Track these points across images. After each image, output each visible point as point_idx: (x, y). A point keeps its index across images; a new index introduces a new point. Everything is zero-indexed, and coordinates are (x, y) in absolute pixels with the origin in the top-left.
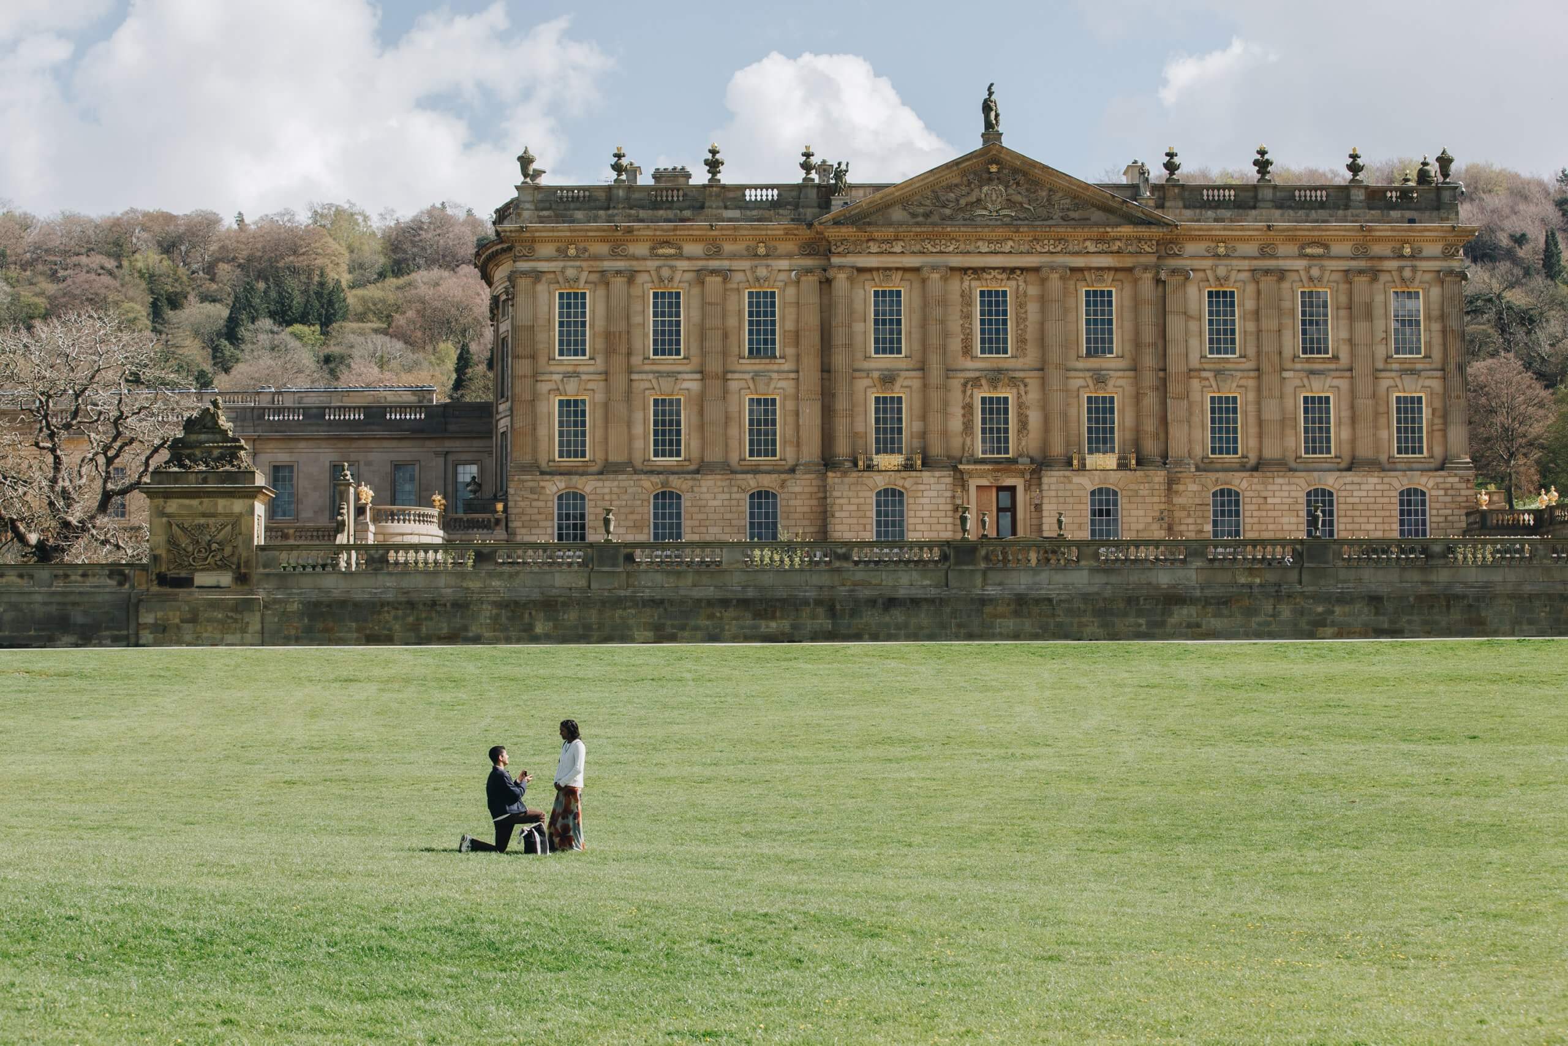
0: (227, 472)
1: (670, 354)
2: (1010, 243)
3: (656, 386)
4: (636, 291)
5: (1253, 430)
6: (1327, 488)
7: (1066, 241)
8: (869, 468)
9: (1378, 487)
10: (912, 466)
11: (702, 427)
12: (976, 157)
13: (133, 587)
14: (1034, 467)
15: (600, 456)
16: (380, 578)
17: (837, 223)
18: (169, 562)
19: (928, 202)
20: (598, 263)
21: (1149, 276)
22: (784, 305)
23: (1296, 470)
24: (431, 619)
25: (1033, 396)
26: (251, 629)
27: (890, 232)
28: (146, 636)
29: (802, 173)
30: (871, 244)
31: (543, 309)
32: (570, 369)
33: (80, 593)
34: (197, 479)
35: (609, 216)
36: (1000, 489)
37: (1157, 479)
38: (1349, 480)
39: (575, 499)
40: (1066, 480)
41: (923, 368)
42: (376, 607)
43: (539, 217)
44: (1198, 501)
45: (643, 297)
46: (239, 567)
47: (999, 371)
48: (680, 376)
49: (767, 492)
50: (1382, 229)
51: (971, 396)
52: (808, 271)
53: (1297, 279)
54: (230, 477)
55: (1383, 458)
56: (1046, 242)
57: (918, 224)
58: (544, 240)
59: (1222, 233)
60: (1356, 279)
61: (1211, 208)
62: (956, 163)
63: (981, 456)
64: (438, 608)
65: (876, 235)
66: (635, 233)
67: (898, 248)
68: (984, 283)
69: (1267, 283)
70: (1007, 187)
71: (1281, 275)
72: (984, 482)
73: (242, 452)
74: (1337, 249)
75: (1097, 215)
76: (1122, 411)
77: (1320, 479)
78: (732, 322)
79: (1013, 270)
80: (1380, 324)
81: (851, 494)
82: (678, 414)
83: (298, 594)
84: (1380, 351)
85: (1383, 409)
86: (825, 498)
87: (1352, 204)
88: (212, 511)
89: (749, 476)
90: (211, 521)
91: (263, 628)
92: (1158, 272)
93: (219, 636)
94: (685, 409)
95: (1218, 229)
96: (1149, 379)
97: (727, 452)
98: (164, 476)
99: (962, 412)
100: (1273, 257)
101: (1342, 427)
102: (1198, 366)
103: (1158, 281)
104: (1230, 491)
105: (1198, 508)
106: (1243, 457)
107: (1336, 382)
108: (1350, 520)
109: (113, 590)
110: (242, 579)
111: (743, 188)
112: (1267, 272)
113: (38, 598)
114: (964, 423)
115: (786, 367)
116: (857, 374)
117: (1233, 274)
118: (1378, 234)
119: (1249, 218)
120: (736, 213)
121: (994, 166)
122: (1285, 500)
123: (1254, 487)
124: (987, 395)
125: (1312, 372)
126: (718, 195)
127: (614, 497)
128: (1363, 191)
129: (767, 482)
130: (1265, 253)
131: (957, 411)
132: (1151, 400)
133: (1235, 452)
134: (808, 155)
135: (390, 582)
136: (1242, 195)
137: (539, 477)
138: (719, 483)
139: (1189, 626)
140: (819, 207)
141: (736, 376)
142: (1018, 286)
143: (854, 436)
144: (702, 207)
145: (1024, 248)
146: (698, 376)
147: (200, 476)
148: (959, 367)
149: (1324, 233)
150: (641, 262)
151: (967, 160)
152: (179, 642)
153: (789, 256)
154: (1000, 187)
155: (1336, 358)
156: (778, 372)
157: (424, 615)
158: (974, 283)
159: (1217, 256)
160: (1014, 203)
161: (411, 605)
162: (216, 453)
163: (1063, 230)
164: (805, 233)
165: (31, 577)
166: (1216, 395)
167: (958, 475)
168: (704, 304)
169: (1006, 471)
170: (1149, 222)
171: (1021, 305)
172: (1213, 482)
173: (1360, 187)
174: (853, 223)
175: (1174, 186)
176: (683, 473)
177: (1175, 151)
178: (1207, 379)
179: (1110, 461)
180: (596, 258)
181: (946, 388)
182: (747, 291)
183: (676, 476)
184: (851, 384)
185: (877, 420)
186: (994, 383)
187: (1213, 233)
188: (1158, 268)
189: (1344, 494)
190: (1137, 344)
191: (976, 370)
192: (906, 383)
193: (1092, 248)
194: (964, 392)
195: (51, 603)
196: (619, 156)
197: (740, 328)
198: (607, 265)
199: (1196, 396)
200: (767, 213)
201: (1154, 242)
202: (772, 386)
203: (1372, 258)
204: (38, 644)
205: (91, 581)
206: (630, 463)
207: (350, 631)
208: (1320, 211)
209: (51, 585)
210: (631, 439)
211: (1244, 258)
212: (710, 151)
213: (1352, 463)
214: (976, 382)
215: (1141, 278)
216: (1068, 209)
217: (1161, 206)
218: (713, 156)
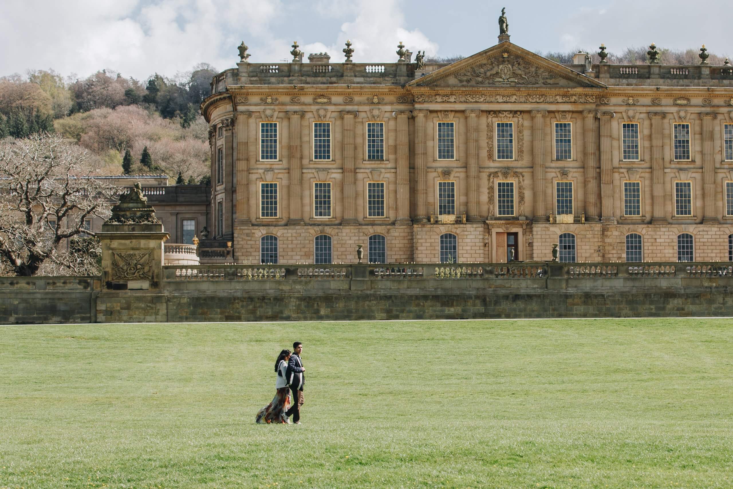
0: (146, 225)
1: (324, 158)
2: (515, 97)
3: (317, 176)
4: (305, 123)
5: (648, 201)
6: (689, 234)
7: (546, 96)
8: (437, 222)
9: (717, 233)
10: (460, 221)
11: (342, 199)
12: (496, 49)
13: (92, 289)
14: (528, 222)
15: (285, 216)
16: (233, 284)
17: (418, 85)
18: (113, 275)
19: (469, 74)
20: (284, 107)
21: (591, 115)
22: (388, 131)
23: (672, 224)
24: (262, 307)
25: (527, 182)
26: (161, 313)
27: (448, 90)
28: (101, 317)
29: (398, 57)
30: (437, 97)
31: (253, 133)
32: (268, 166)
33: (63, 293)
34: (129, 228)
35: (290, 80)
36: (509, 234)
37: (596, 229)
38: (701, 229)
39: (271, 239)
40: (546, 229)
41: (466, 166)
42: (231, 300)
43: (250, 80)
44: (618, 241)
45: (309, 126)
46: (153, 278)
47: (508, 168)
48: (330, 171)
49: (379, 236)
50: (720, 90)
51: (493, 182)
52: (402, 112)
53: (672, 117)
54: (147, 227)
55: (720, 217)
56: (534, 96)
57: (463, 86)
58: (253, 94)
59: (632, 92)
60: (705, 118)
61: (625, 78)
62: (485, 52)
63: (498, 216)
64: (266, 301)
65: (440, 92)
66: (305, 90)
67: (452, 99)
68: (500, 119)
69: (656, 120)
70: (513, 66)
71: (664, 115)
72: (500, 230)
73: (153, 214)
74: (694, 101)
75: (563, 82)
76: (576, 191)
77: (685, 229)
78: (359, 140)
79: (516, 112)
80: (718, 143)
81: (427, 237)
82: (329, 192)
83: (187, 293)
84: (718, 158)
85: (719, 190)
86: (412, 239)
87: (702, 76)
88: (138, 247)
89: (370, 227)
90: (137, 252)
91: (167, 312)
92: (596, 114)
93: (143, 317)
94: (333, 189)
95: (629, 90)
96: (591, 173)
97: (356, 213)
98: (110, 227)
99: (488, 191)
100: (659, 105)
101: (697, 200)
102: (617, 166)
103: (596, 119)
104: (636, 235)
105: (619, 244)
106: (642, 216)
107: (694, 175)
108: (702, 251)
109: (81, 291)
110: (155, 285)
111: (365, 65)
112: (656, 114)
113: (39, 296)
114: (489, 197)
115: (389, 166)
116: (429, 170)
117: (637, 115)
118: (717, 93)
119: (646, 84)
120: (361, 79)
121: (506, 54)
122: (666, 240)
123: (649, 233)
124: (502, 182)
125: (681, 169)
126: (351, 69)
127: (294, 238)
128: (708, 69)
129: (379, 230)
130: (654, 103)
131: (485, 191)
132: (592, 185)
133: (639, 214)
134: (401, 47)
135: (239, 286)
136: (642, 71)
137: (251, 228)
138: (352, 231)
139: (678, 309)
140: (408, 76)
141: (362, 171)
142: (519, 121)
143: (427, 204)
144: (342, 76)
145: (523, 100)
146: (340, 171)
147: (131, 227)
148: (486, 166)
149: (687, 92)
150: (309, 107)
151: (491, 50)
152: (120, 321)
153: (392, 104)
154: (509, 66)
155: (693, 161)
156: (385, 168)
157: (258, 305)
158: (494, 119)
159: (628, 105)
160: (517, 74)
161: (251, 299)
162: (138, 214)
163: (544, 90)
164: (400, 91)
165: (34, 284)
166: (628, 182)
167: (486, 226)
168: (343, 130)
169: (512, 224)
170: (592, 86)
171: (520, 132)
172: (626, 230)
173: (707, 67)
174: (427, 85)
175: (604, 66)
176: (332, 225)
177: (605, 46)
178: (623, 173)
179: (569, 218)
180: (283, 104)
181: (478, 177)
182: (367, 123)
183: (329, 227)
184: (426, 176)
185: (440, 195)
186: (505, 175)
187: (627, 92)
188: (596, 111)
189: (699, 237)
190: (585, 154)
191: (495, 168)
192: (456, 175)
193: (560, 100)
194: (489, 180)
195: (46, 298)
196: (295, 47)
197: (363, 144)
198: (289, 108)
199: (617, 182)
200: (378, 80)
201: (594, 97)
202: (382, 176)
203: (713, 106)
204: (38, 322)
205: (69, 286)
206: (302, 220)
207: (217, 314)
208: (685, 80)
209: (45, 289)
210: (302, 205)
211: (644, 106)
212: (346, 44)
213: (703, 220)
214: (495, 174)
215: (587, 117)
216: (547, 78)
217: (597, 77)
218: (348, 47)
